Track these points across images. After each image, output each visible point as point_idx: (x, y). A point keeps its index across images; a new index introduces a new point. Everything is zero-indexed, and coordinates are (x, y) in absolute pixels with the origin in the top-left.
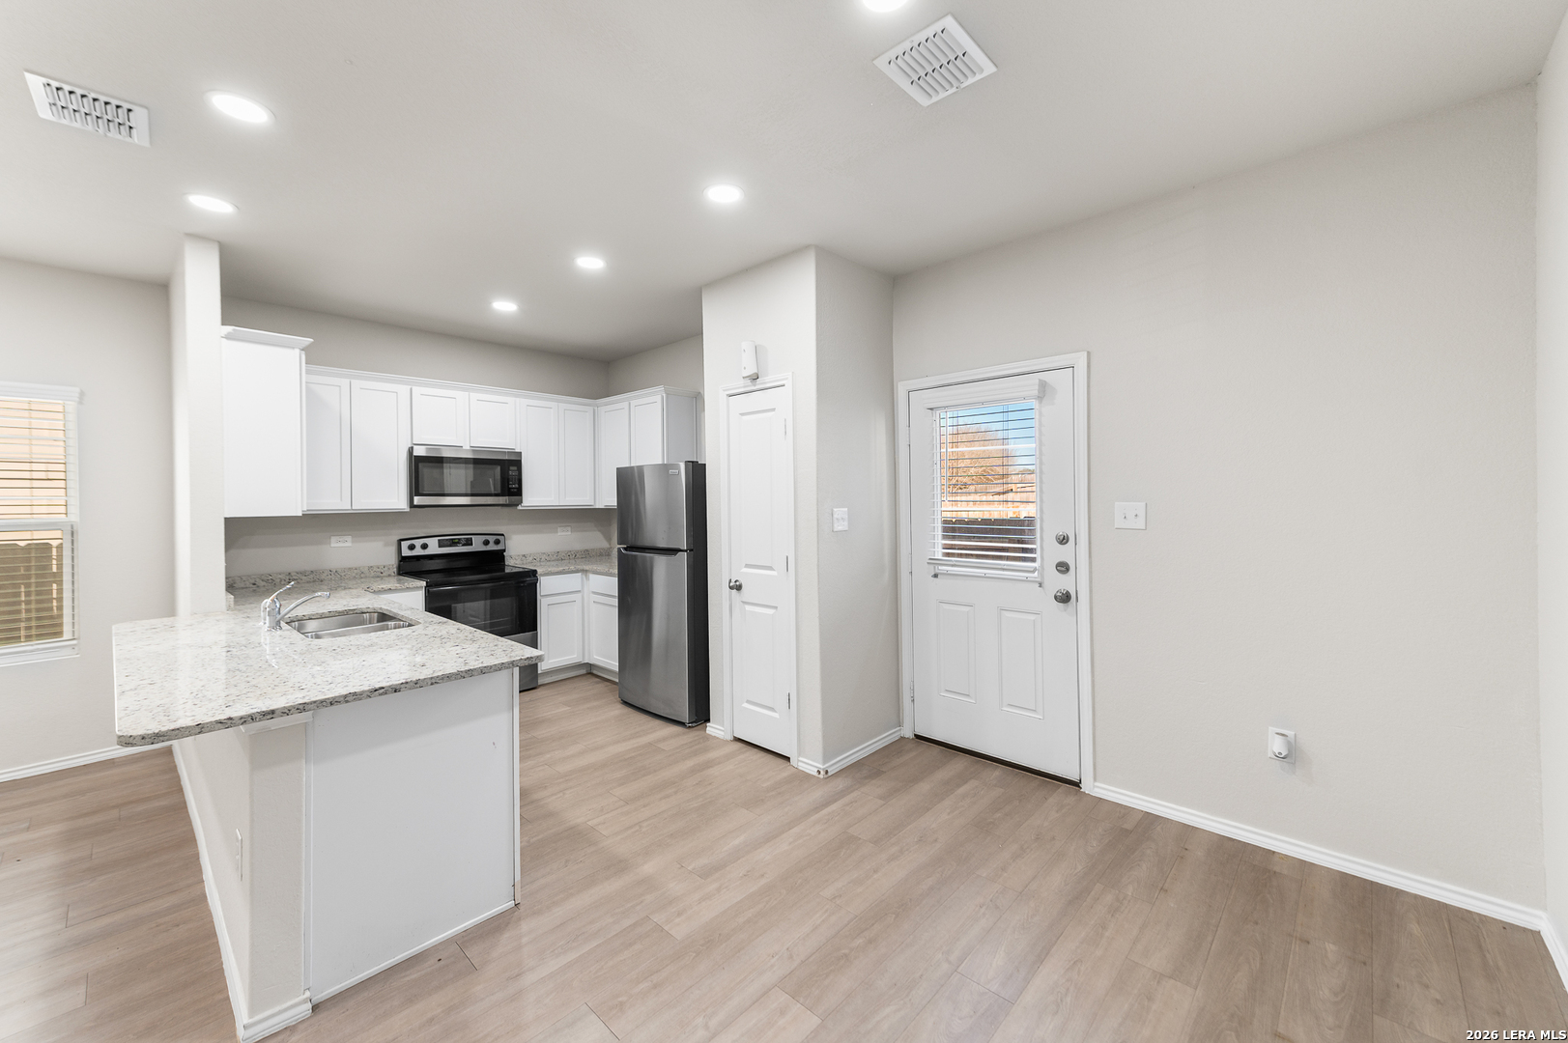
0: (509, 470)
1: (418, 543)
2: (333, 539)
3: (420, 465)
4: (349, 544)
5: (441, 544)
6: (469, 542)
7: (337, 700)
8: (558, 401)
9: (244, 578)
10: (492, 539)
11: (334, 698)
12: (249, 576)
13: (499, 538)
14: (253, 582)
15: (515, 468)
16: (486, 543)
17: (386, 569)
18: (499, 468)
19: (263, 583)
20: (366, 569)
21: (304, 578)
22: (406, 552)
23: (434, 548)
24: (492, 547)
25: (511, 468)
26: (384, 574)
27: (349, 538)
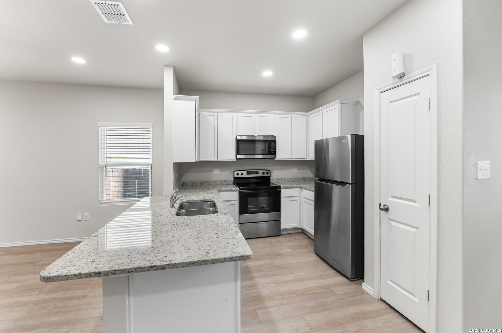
0: (271, 144)
1: (240, 172)
2: (214, 170)
3: (239, 143)
4: (219, 172)
5: (248, 173)
6: (257, 173)
7: (131, 270)
8: (292, 114)
9: (190, 183)
10: (265, 172)
11: (130, 269)
12: (191, 182)
13: (268, 171)
14: (192, 184)
15: (274, 143)
16: (263, 173)
17: (230, 182)
18: (267, 143)
19: (195, 185)
20: (224, 181)
21: (205, 183)
22: (236, 176)
23: (245, 175)
24: (265, 175)
25: (272, 143)
26: (229, 184)
27: (219, 170)
